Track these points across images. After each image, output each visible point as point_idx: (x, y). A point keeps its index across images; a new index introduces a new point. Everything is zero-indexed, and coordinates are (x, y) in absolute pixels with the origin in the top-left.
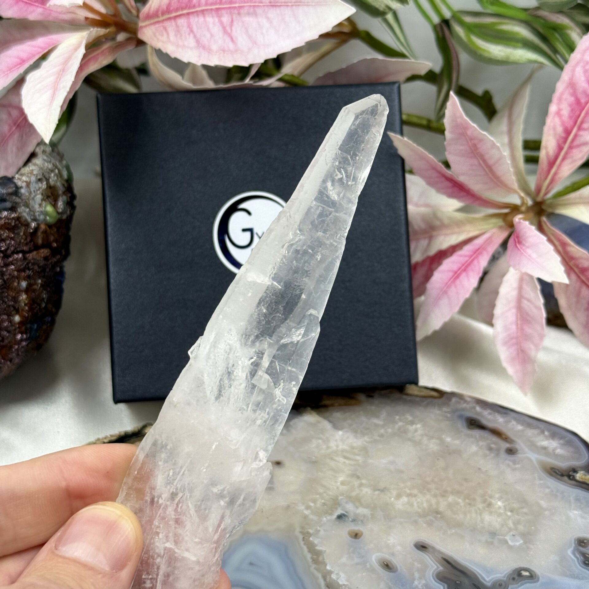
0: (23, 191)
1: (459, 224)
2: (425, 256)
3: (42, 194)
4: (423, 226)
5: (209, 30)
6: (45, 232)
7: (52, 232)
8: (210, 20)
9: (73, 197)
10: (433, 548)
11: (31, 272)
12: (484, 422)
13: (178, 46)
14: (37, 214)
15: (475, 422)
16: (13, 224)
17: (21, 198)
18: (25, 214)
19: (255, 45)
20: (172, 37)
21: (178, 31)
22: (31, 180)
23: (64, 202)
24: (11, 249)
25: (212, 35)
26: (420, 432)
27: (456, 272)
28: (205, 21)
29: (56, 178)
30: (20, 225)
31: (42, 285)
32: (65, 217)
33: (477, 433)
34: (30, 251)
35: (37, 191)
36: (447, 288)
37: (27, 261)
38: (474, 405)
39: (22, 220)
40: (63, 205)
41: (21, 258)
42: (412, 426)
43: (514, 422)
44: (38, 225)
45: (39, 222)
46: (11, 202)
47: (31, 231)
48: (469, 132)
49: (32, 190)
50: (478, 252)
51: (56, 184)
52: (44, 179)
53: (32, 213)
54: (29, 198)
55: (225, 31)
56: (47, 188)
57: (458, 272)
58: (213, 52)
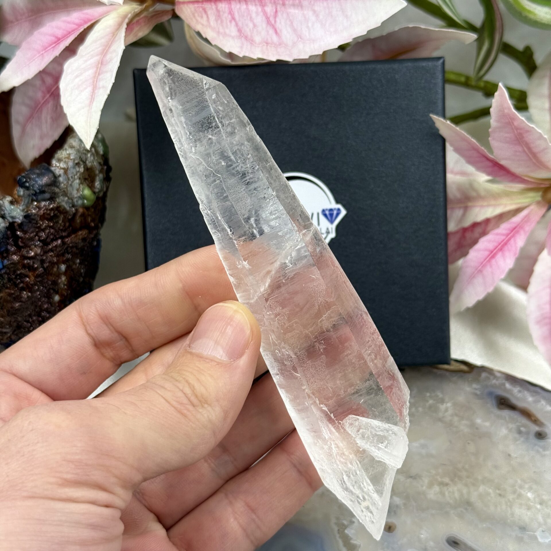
0: (61, 179)
1: (496, 196)
2: (460, 226)
3: (80, 179)
4: (458, 195)
5: (251, 19)
6: (83, 215)
7: (90, 213)
8: (253, 8)
9: (109, 169)
10: (465, 545)
11: (69, 255)
12: (514, 401)
13: (218, 33)
14: (75, 200)
15: (505, 401)
16: (52, 214)
17: (59, 188)
18: (64, 204)
19: (300, 39)
20: (212, 23)
21: (218, 16)
22: (68, 166)
23: (100, 181)
24: (50, 238)
25: (255, 26)
26: (450, 412)
27: (492, 252)
28: (247, 9)
29: (92, 158)
30: (59, 214)
31: (80, 264)
32: (101, 194)
33: (506, 413)
34: (68, 236)
35: (74, 176)
36: (482, 267)
37: (66, 246)
38: (504, 381)
39: (61, 209)
40: (99, 185)
41: (60, 244)
42: (443, 405)
43: (543, 402)
44: (77, 210)
45: (77, 208)
46: (50, 193)
47: (70, 217)
48: (516, 123)
49: (70, 176)
50: (515, 231)
51: (93, 164)
52: (81, 163)
53: (70, 201)
54: (67, 186)
55: (268, 22)
56: (84, 171)
57: (494, 252)
58: (256, 43)
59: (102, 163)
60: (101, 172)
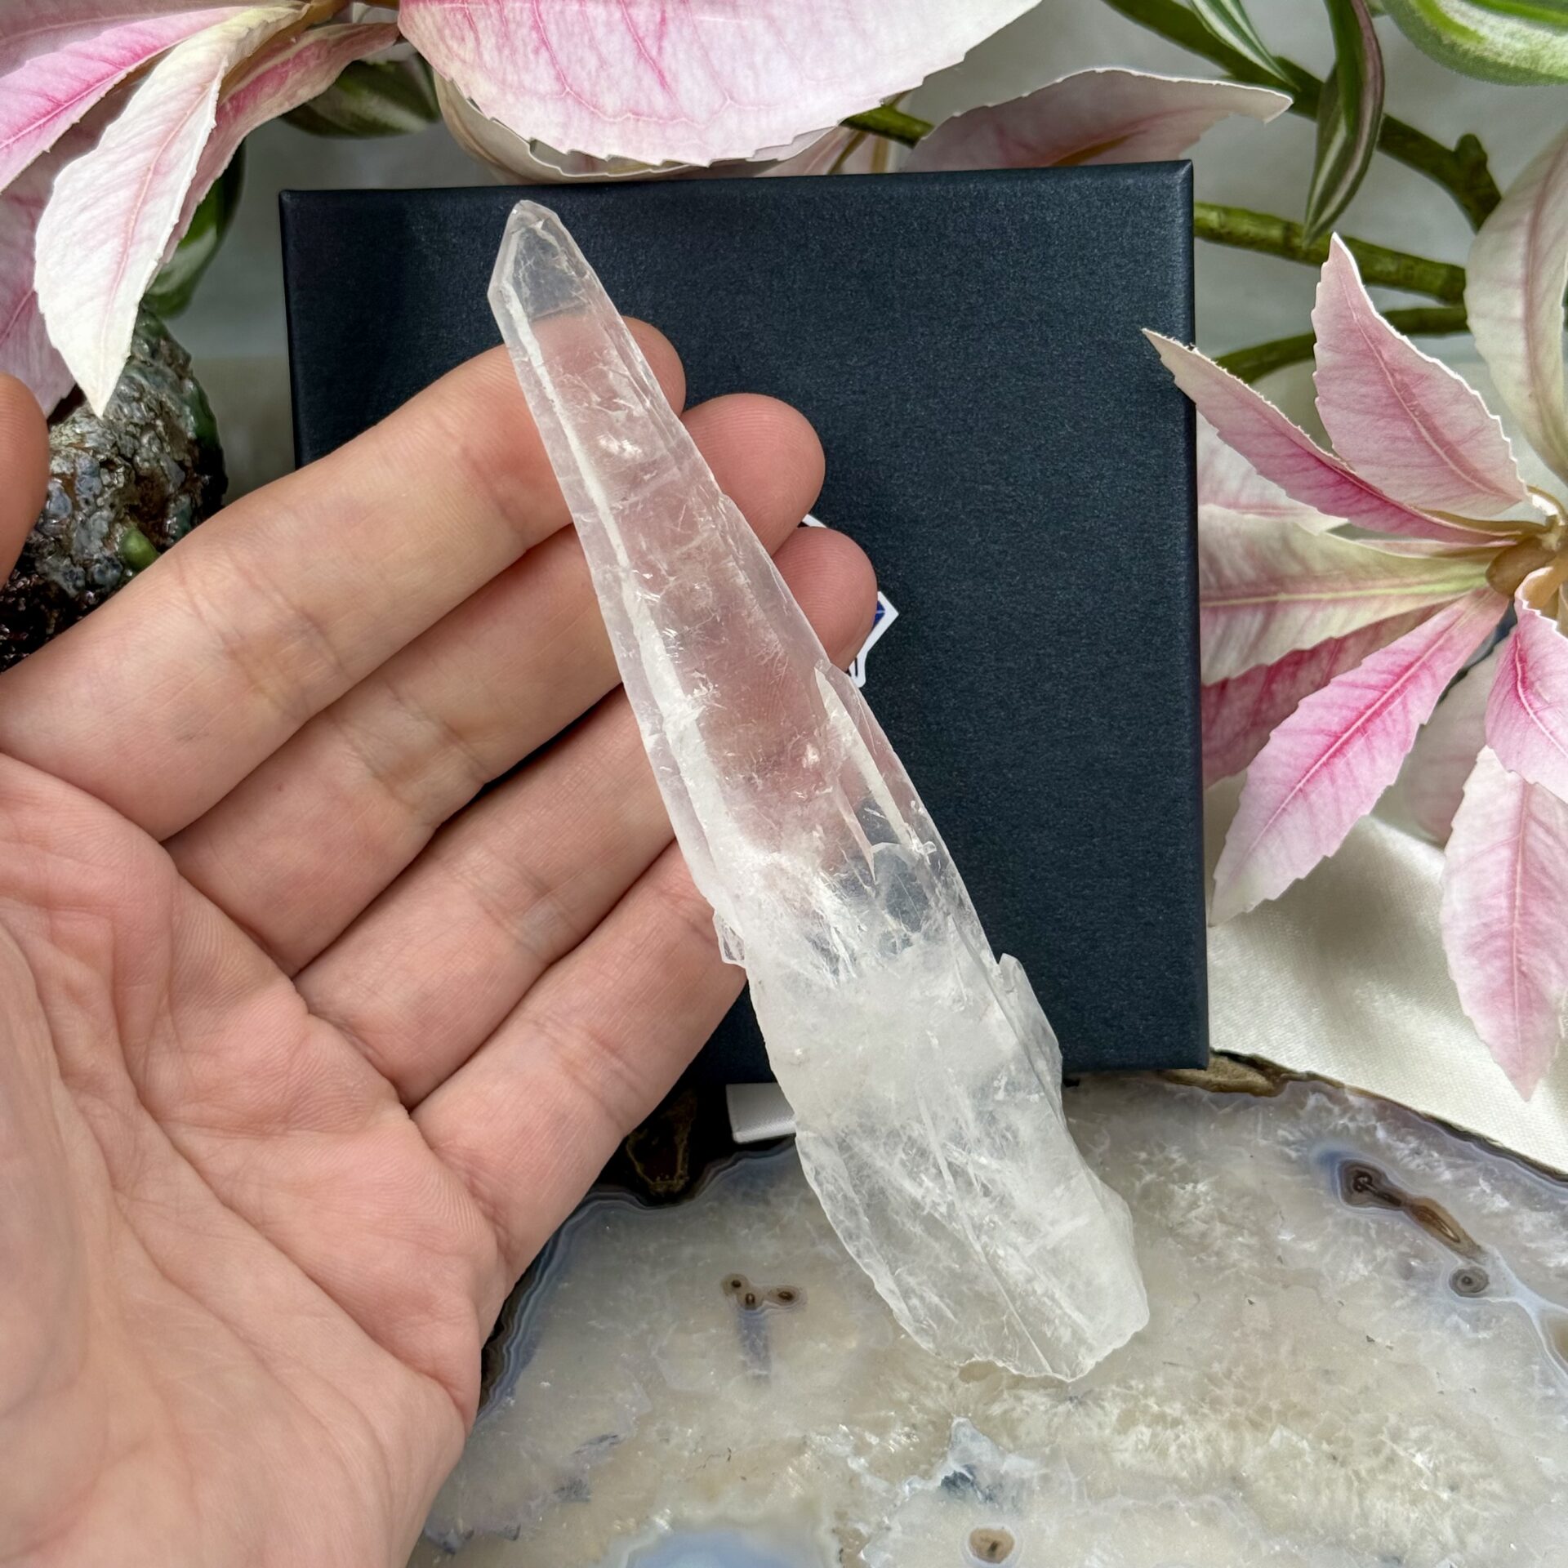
1: (1356, 575)
2: (1252, 664)
3: (112, 506)
4: (1250, 573)
5: (593, 45)
8: (597, 12)
13: (503, 84)
15: (1370, 1181)
16: (23, 608)
18: (57, 577)
19: (729, 101)
20: (489, 55)
21: (505, 37)
22: (75, 468)
23: (180, 515)
25: (603, 63)
27: (1337, 737)
28: (582, 13)
29: (155, 449)
33: (1371, 1215)
35: (96, 497)
36: (1308, 781)
38: (1373, 1122)
39: (49, 591)
42: (1184, 1187)
43: (1484, 1185)
48: (1387, 353)
49: (81, 498)
50: (1404, 675)
51: (156, 465)
52: (118, 460)
53: (79, 570)
54: (68, 527)
55: (641, 53)
56: (125, 485)
57: (1346, 736)
58: (605, 113)
59: (188, 464)
60: (183, 489)
